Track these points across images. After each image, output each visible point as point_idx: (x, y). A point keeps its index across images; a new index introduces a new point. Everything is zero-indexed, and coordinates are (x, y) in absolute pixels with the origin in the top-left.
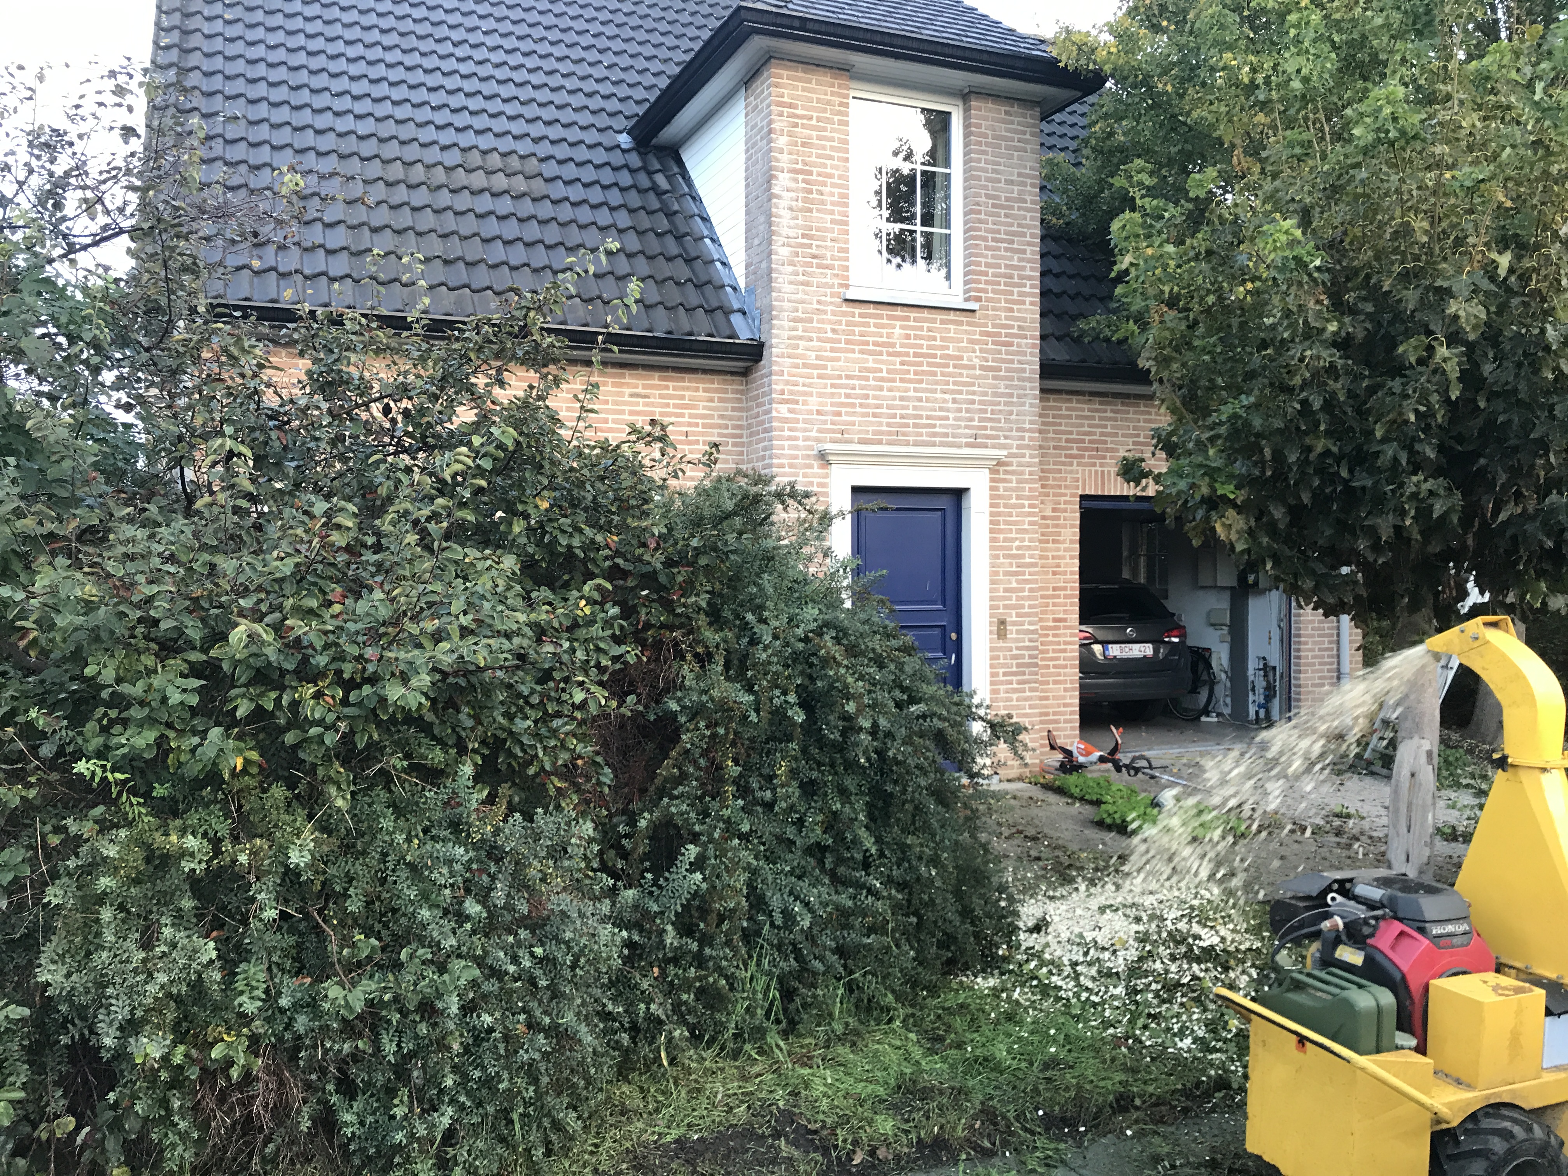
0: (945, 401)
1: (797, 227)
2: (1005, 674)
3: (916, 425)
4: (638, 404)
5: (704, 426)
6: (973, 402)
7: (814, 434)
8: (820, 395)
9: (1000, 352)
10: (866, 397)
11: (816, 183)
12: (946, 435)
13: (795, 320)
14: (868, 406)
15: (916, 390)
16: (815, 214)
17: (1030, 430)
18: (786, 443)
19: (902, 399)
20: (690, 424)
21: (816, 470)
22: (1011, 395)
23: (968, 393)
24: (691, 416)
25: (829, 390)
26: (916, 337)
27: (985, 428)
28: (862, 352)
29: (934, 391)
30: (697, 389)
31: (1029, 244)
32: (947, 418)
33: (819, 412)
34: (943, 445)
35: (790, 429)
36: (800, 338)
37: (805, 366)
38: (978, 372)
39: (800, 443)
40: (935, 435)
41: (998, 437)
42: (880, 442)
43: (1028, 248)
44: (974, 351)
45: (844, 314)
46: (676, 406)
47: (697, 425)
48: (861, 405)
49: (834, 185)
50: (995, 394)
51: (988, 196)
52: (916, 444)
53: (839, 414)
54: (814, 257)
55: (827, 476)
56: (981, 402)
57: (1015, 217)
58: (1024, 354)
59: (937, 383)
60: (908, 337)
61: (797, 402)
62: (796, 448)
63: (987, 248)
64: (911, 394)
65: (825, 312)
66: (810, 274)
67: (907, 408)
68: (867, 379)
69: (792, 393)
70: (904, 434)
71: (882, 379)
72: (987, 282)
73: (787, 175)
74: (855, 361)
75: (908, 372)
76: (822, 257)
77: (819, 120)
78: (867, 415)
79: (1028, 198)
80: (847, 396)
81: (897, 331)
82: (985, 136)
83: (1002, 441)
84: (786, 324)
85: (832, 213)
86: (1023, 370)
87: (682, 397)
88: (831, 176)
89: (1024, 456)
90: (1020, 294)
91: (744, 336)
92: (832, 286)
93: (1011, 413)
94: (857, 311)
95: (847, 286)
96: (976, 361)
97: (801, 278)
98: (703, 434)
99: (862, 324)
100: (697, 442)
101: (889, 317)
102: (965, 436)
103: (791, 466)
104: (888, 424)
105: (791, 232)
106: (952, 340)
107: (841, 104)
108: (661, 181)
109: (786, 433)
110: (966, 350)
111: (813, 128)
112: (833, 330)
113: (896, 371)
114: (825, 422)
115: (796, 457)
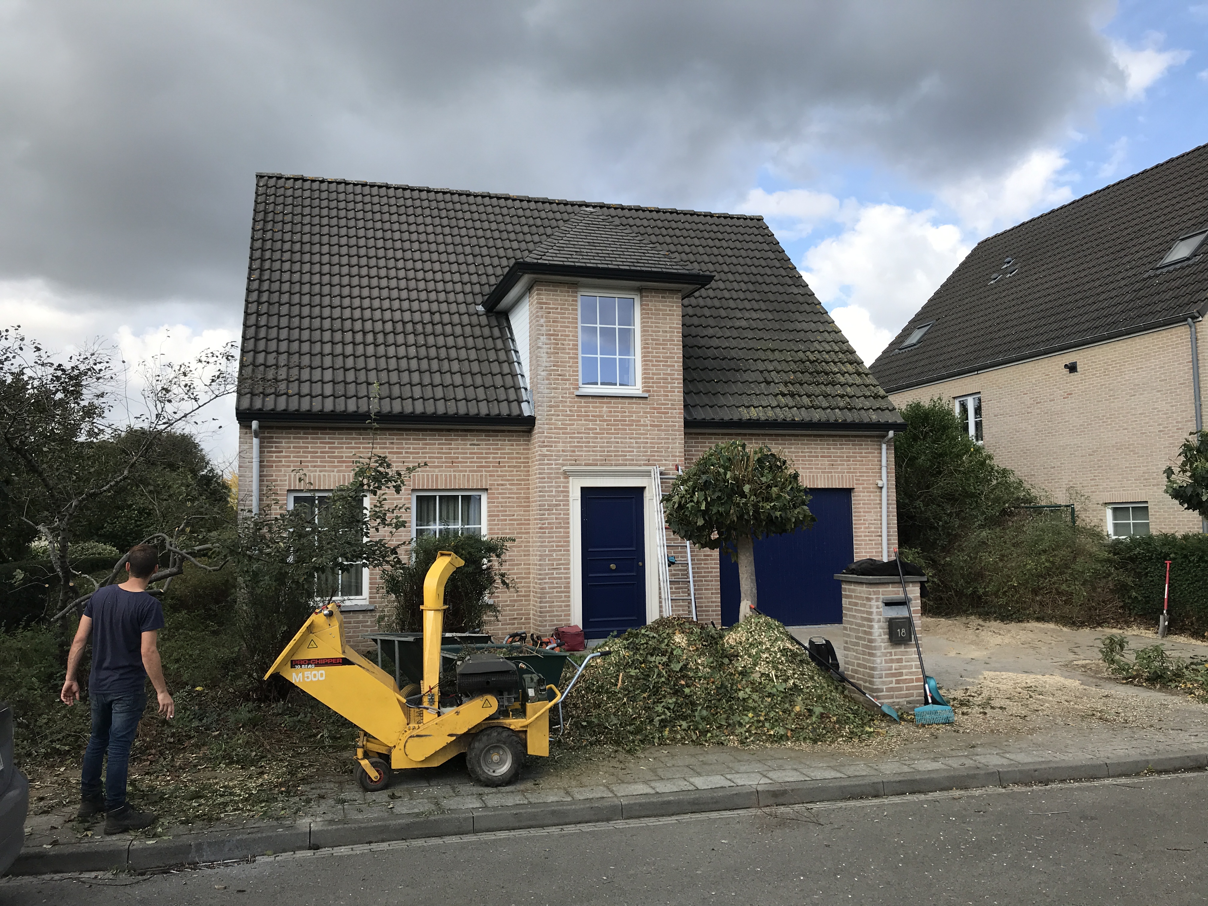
0: (631, 443)
1: (550, 361)
3: (615, 456)
4: (474, 449)
5: (508, 458)
6: (647, 443)
7: (561, 462)
8: (563, 442)
9: (661, 417)
10: (589, 442)
11: (560, 340)
12: (633, 460)
13: (550, 406)
14: (589, 447)
15: (615, 438)
16: (560, 355)
17: (679, 456)
18: (546, 467)
20: (500, 458)
21: (562, 480)
22: (668, 439)
23: (644, 438)
24: (501, 454)
25: (568, 440)
26: (615, 412)
27: (654, 456)
28: (585, 420)
29: (626, 438)
30: (505, 440)
31: (676, 362)
32: (633, 452)
33: (563, 451)
34: (630, 465)
35: (548, 460)
36: (553, 415)
37: (555, 428)
38: (649, 428)
39: (553, 466)
40: (626, 460)
41: (661, 460)
42: (596, 465)
43: (676, 364)
44: (647, 417)
45: (576, 402)
46: (493, 449)
47: (505, 458)
48: (586, 447)
49: (570, 340)
50: (659, 438)
51: (652, 340)
52: (616, 465)
53: (574, 451)
54: (560, 375)
55: (568, 482)
56: (651, 443)
57: (668, 349)
58: (675, 417)
59: (627, 434)
60: (611, 412)
61: (551, 446)
62: (551, 469)
63: (653, 365)
64: (613, 440)
65: (566, 402)
66: (558, 384)
67: (611, 447)
68: (589, 433)
69: (548, 442)
70: (609, 460)
71: (597, 433)
72: (653, 383)
74: (583, 425)
75: (611, 429)
76: (565, 375)
77: (561, 309)
78: (589, 451)
79: (675, 339)
80: (578, 442)
81: (605, 409)
82: (651, 310)
83: (664, 462)
84: (546, 409)
85: (569, 353)
86: (675, 426)
87: (497, 445)
88: (568, 336)
90: (672, 387)
91: (526, 413)
92: (570, 389)
93: (668, 448)
94: (583, 401)
95: (577, 389)
96: (648, 422)
97: (553, 386)
98: (508, 462)
99: (586, 407)
100: (505, 466)
101: (600, 403)
102: (643, 460)
103: (548, 478)
104: (601, 456)
105: (548, 364)
106: (635, 412)
107: (573, 301)
108: (496, 332)
109: (546, 462)
110: (642, 417)
111: (558, 313)
112: (570, 411)
113: (604, 429)
114: (567, 456)
115: (551, 473)
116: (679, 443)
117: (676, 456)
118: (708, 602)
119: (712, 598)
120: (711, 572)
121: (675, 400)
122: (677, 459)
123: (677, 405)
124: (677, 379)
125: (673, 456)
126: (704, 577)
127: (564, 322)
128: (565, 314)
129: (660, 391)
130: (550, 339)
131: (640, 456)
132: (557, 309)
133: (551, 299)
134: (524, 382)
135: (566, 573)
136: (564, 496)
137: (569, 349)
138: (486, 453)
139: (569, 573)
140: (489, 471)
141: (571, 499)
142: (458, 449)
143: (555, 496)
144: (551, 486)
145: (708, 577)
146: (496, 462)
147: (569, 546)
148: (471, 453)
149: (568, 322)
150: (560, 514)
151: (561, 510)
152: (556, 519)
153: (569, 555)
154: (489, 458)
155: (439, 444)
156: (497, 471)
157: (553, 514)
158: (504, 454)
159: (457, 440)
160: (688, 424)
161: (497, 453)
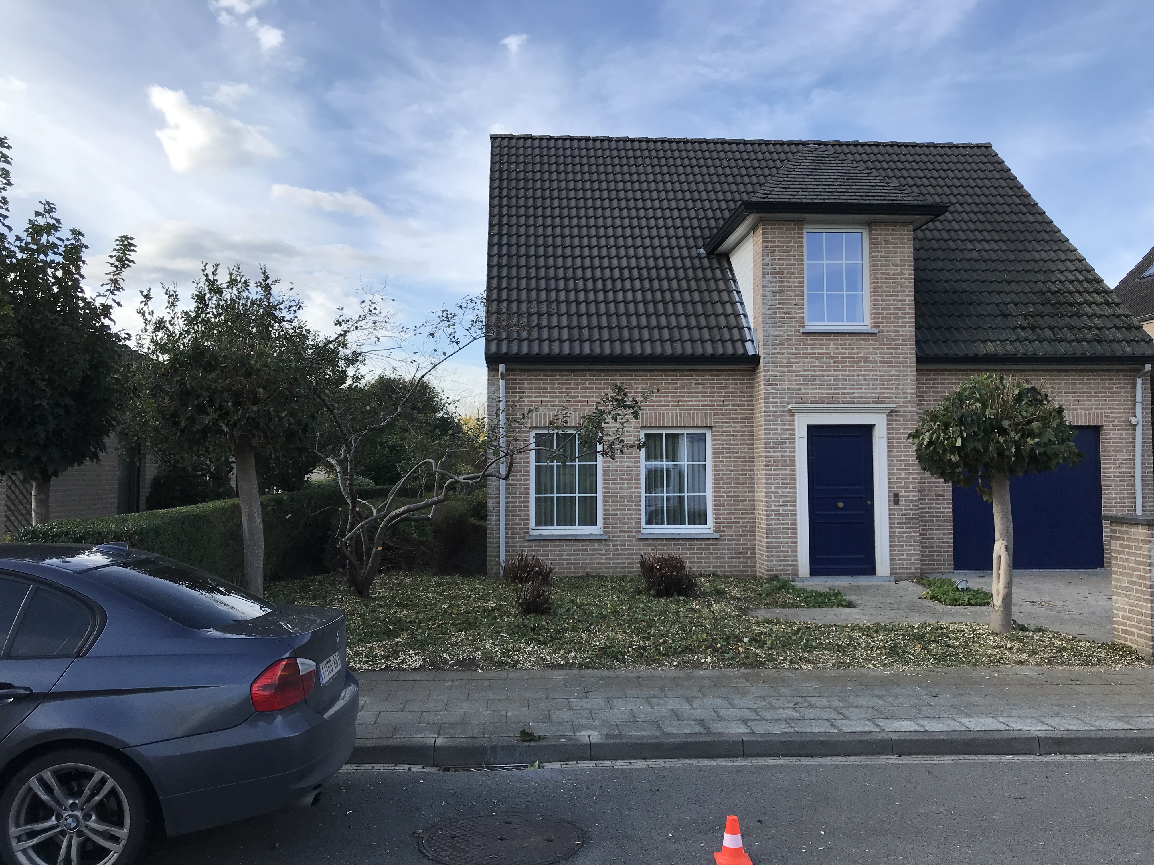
0: (859, 380)
1: (776, 300)
2: (898, 523)
3: (843, 393)
4: (698, 388)
5: (732, 397)
6: (876, 380)
7: (786, 400)
8: (789, 381)
9: (892, 353)
10: (815, 380)
11: (785, 278)
12: (861, 397)
13: (775, 345)
14: (815, 385)
15: (842, 375)
16: (785, 293)
17: (911, 393)
18: (771, 405)
19: (834, 380)
20: (724, 397)
21: (787, 418)
22: (899, 375)
23: (873, 375)
24: (725, 392)
25: (794, 378)
26: (842, 349)
27: (884, 393)
28: (811, 358)
29: (854, 375)
30: (729, 379)
31: (908, 296)
32: (861, 389)
33: (788, 389)
34: (858, 403)
35: (773, 398)
36: (778, 353)
37: (780, 367)
38: (879, 364)
39: (779, 404)
40: (854, 398)
41: (892, 398)
42: (823, 403)
43: (907, 299)
44: (876, 354)
45: (802, 340)
46: (717, 388)
47: (729, 397)
48: (812, 385)
49: (795, 278)
50: (889, 375)
51: (882, 274)
52: (843, 403)
53: (800, 389)
54: (785, 313)
55: (794, 420)
56: (880, 380)
57: (898, 283)
58: (907, 353)
59: (855, 371)
60: (838, 349)
61: (777, 385)
62: (777, 407)
63: (882, 300)
64: (840, 377)
65: (791, 340)
66: (783, 322)
67: (838, 384)
68: (815, 371)
69: (774, 380)
70: (837, 398)
71: (824, 371)
72: (883, 318)
73: (770, 275)
74: (809, 362)
75: (838, 366)
76: (790, 313)
77: (787, 247)
78: (816, 389)
79: (906, 272)
80: (804, 380)
81: (831, 346)
82: (881, 243)
83: (894, 399)
84: (770, 347)
85: (795, 291)
86: (906, 362)
87: (721, 384)
88: (794, 273)
89: (907, 407)
90: (903, 322)
91: (751, 352)
92: (795, 327)
93: (899, 385)
94: (809, 338)
95: (803, 326)
96: (878, 359)
97: (778, 324)
98: (732, 401)
99: (812, 344)
100: (729, 405)
101: (827, 340)
102: (872, 398)
103: (774, 416)
104: (827, 394)
105: (773, 303)
106: (863, 349)
107: (799, 238)
108: (718, 274)
109: (771, 400)
110: (871, 353)
111: (784, 251)
112: (796, 348)
113: (831, 367)
114: (792, 394)
115: (776, 411)
116: (911, 380)
117: (907, 393)
118: (940, 543)
119: (943, 538)
120: (943, 512)
121: (906, 336)
122: (909, 396)
123: (909, 340)
124: (908, 314)
125: (904, 393)
126: (936, 517)
127: (790, 260)
128: (790, 251)
129: (890, 327)
130: (775, 278)
131: (869, 393)
132: (783, 247)
133: (776, 238)
134: (748, 322)
135: (793, 510)
136: (790, 434)
137: (795, 287)
138: (710, 392)
139: (796, 510)
140: (714, 410)
141: (796, 437)
142: (683, 388)
143: (780, 434)
144: (777, 425)
145: (940, 517)
146: (720, 401)
147: (795, 483)
148: (695, 392)
149: (794, 260)
150: (786, 452)
151: (787, 447)
152: (782, 456)
153: (795, 492)
154: (713, 397)
155: (665, 384)
156: (721, 410)
157: (779, 452)
158: (728, 392)
159: (683, 379)
160: (919, 360)
161: (721, 392)
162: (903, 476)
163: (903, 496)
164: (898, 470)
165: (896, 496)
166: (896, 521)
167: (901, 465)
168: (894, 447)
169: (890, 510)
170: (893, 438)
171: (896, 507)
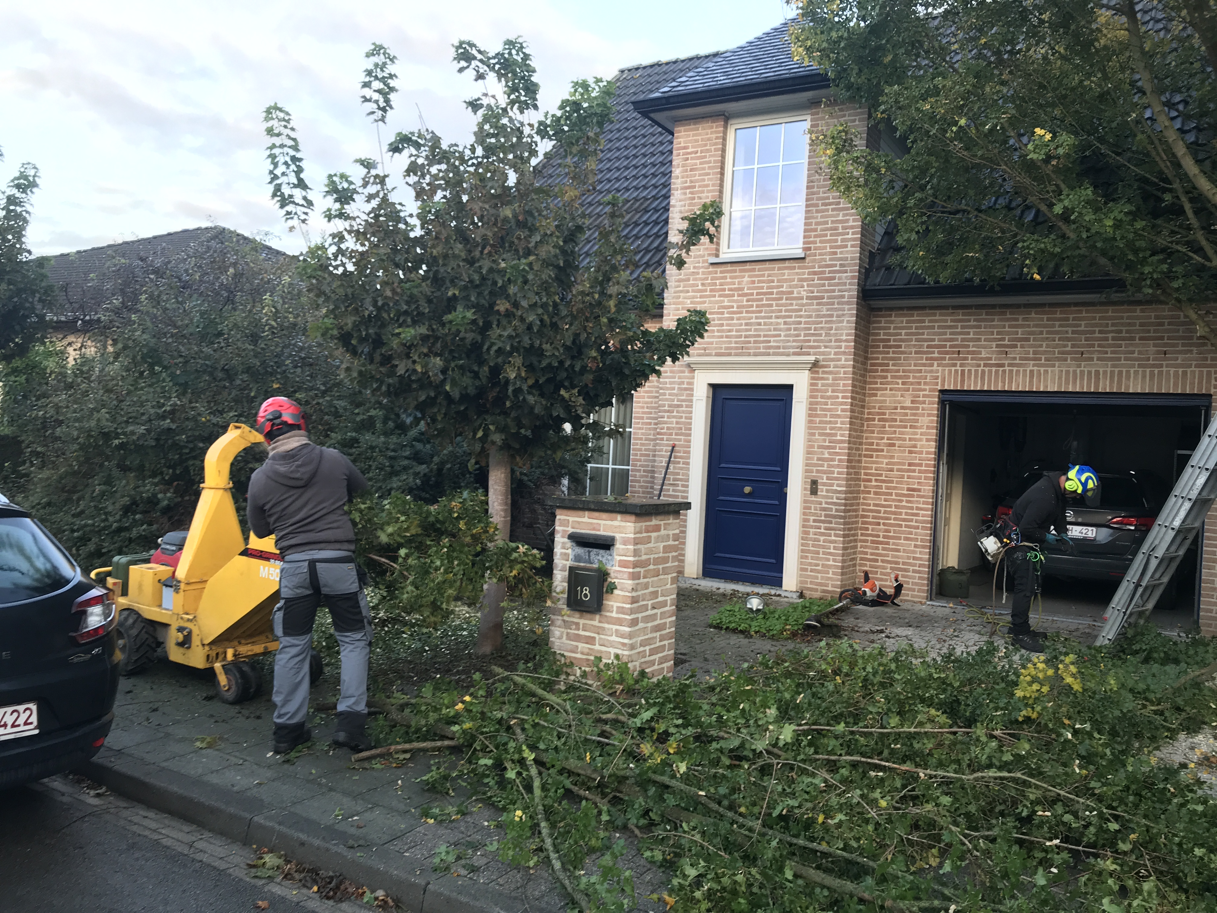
0: (778, 324)
2: (814, 521)
3: (755, 342)
6: (800, 323)
9: (824, 285)
10: (722, 325)
11: (697, 192)
12: (779, 347)
13: (679, 281)
14: (722, 331)
15: (757, 318)
17: (846, 341)
19: (746, 324)
21: (686, 374)
22: (831, 316)
23: (796, 317)
26: (759, 282)
27: (809, 341)
28: (720, 296)
29: (771, 317)
32: (780, 336)
34: (775, 354)
36: (681, 292)
38: (805, 301)
40: (769, 348)
41: (819, 347)
42: (729, 355)
44: (803, 287)
45: (710, 273)
48: (718, 331)
50: (818, 316)
52: (755, 355)
55: (693, 378)
56: (806, 323)
58: (845, 284)
59: (772, 312)
60: (753, 282)
64: (753, 320)
65: (698, 273)
67: (750, 330)
68: (723, 313)
70: (747, 348)
71: (734, 313)
72: (817, 236)
73: (680, 192)
75: (752, 306)
78: (722, 337)
83: (823, 349)
84: (674, 284)
86: (843, 297)
88: (707, 186)
89: (840, 360)
90: (843, 240)
92: (704, 256)
93: (831, 328)
94: (719, 270)
96: (804, 294)
99: (722, 278)
101: (741, 271)
102: (793, 347)
104: (736, 343)
106: (786, 281)
110: (796, 286)
111: (696, 159)
112: (703, 284)
113: (743, 307)
116: (848, 322)
117: (841, 341)
121: (846, 259)
122: (843, 344)
123: (849, 265)
124: (852, 227)
126: (905, 520)
127: (704, 169)
128: (704, 158)
129: (825, 248)
130: (685, 194)
131: (789, 341)
132: (695, 153)
133: (690, 142)
136: (688, 395)
141: (694, 399)
143: (677, 395)
144: (674, 383)
147: (689, 458)
149: (711, 168)
150: (681, 417)
151: (683, 412)
152: (677, 423)
153: (688, 469)
157: (674, 417)
162: (827, 456)
163: (824, 484)
164: (820, 447)
165: (814, 483)
166: (812, 518)
167: (825, 441)
168: (817, 416)
169: (805, 501)
170: (817, 403)
171: (813, 498)
